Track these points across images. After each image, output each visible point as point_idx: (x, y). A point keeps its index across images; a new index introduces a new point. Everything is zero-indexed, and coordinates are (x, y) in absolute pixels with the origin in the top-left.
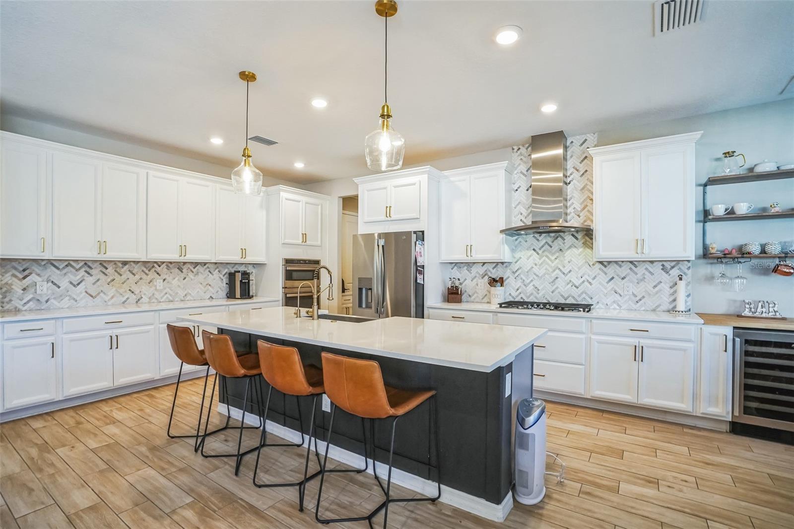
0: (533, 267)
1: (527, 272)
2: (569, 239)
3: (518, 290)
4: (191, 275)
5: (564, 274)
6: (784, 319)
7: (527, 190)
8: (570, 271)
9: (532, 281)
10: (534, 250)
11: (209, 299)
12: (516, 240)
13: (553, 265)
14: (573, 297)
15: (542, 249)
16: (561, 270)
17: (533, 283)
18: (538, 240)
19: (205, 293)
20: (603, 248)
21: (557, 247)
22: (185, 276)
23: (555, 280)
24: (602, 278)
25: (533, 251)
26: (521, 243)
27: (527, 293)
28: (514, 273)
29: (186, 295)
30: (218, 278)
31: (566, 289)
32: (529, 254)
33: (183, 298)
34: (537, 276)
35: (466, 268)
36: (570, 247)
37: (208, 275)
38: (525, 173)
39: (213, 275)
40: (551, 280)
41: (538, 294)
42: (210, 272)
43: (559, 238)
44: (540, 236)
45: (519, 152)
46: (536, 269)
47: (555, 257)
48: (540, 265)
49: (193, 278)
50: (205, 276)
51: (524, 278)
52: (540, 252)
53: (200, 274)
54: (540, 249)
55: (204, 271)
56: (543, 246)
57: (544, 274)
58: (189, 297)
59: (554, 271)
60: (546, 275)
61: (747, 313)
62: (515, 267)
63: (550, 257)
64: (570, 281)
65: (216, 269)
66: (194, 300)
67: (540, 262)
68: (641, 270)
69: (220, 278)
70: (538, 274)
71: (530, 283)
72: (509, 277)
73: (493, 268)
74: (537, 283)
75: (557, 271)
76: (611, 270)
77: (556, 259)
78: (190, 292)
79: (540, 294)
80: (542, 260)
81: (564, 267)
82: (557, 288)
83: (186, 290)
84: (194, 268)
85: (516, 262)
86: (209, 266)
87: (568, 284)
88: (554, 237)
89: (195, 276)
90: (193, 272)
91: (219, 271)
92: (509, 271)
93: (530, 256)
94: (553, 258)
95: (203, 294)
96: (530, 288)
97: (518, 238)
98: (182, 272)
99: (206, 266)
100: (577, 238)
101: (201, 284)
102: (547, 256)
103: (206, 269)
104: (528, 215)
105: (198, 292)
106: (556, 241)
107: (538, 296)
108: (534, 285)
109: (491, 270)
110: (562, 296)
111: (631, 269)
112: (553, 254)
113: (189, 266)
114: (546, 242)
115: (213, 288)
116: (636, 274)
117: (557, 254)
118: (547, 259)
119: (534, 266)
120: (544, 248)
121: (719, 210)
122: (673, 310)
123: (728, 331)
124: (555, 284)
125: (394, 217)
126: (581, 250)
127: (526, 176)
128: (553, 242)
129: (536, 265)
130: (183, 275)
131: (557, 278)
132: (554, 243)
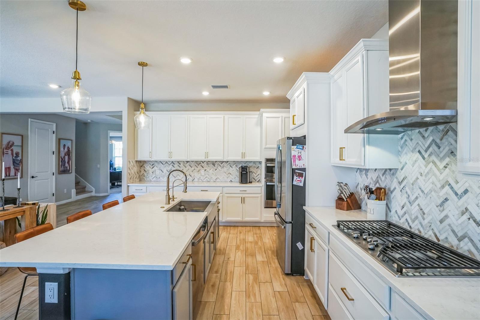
0: (417, 178)
1: (413, 185)
3: (403, 207)
4: (219, 168)
5: (456, 194)
8: (466, 192)
9: (417, 198)
10: (419, 152)
11: (230, 182)
12: (402, 138)
13: (441, 177)
14: (472, 241)
15: (428, 153)
16: (452, 188)
17: (419, 201)
18: (423, 137)
19: (227, 178)
21: (447, 148)
22: (216, 168)
23: (443, 202)
25: (418, 154)
26: (407, 143)
27: (412, 214)
28: (400, 183)
29: (216, 179)
30: (235, 170)
31: (460, 221)
32: (414, 159)
33: (215, 180)
34: (423, 191)
37: (230, 168)
39: (232, 168)
40: (439, 202)
41: (424, 219)
42: (231, 166)
44: (426, 130)
46: (421, 181)
47: (444, 163)
48: (426, 176)
49: (220, 169)
50: (228, 168)
51: (409, 192)
52: (426, 156)
53: (224, 167)
54: (426, 151)
55: (227, 166)
56: (429, 147)
57: (431, 191)
58: (218, 180)
59: (443, 187)
60: (433, 193)
62: (400, 175)
63: (438, 163)
64: (467, 209)
65: (234, 165)
66: (221, 182)
67: (427, 170)
69: (237, 170)
70: (423, 189)
71: (415, 201)
72: (395, 188)
74: (422, 202)
75: (447, 188)
77: (445, 167)
78: (218, 177)
79: (426, 221)
80: (428, 168)
81: (457, 182)
82: (446, 217)
83: (216, 176)
84: (221, 164)
85: (402, 169)
86: (230, 163)
87: (463, 213)
88: (443, 130)
89: (222, 169)
90: (221, 166)
91: (236, 166)
92: (395, 180)
93: (416, 161)
94: (441, 165)
95: (226, 179)
96: (414, 210)
97: (404, 135)
98: (215, 166)
99: (228, 163)
101: (225, 173)
102: (434, 162)
103: (228, 164)
105: (223, 177)
106: (446, 137)
112: (442, 159)
113: (219, 163)
114: (433, 140)
115: (232, 175)
117: (447, 160)
118: (433, 167)
119: (419, 177)
120: (431, 149)
124: (443, 210)
128: (441, 140)
129: (421, 175)
130: (215, 168)
131: (446, 200)
132: (444, 140)
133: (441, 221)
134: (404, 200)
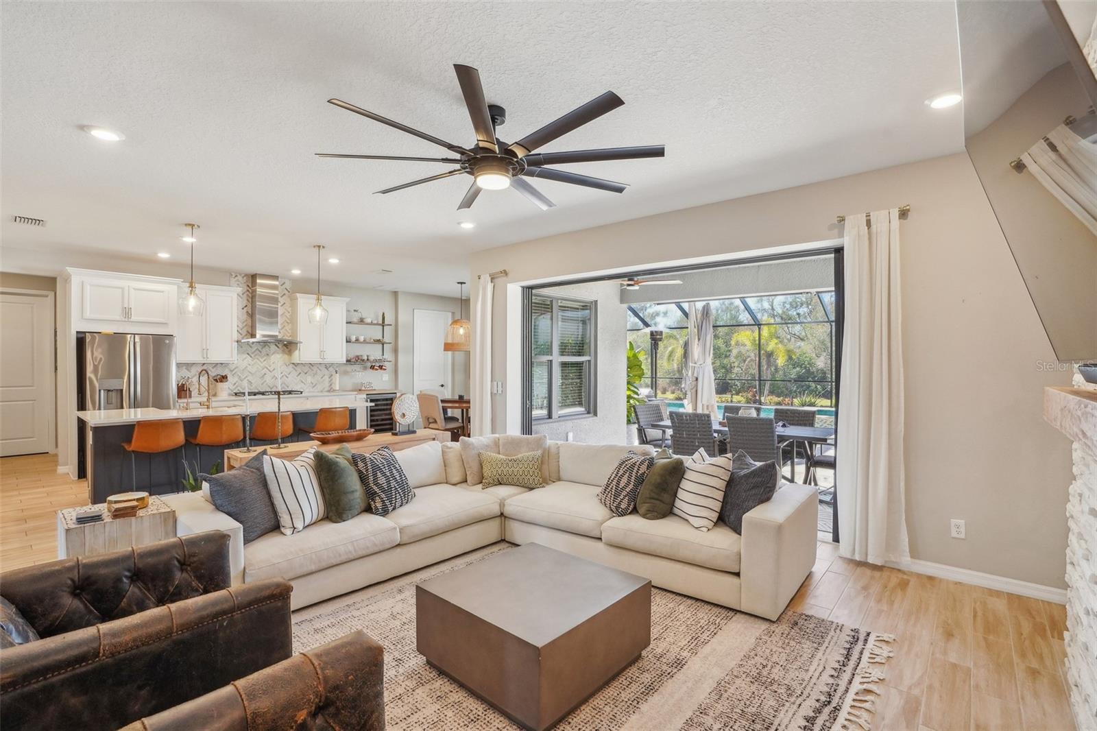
0: (247, 367)
1: (243, 370)
2: (273, 347)
5: (270, 371)
6: (375, 390)
7: (243, 309)
8: (274, 369)
10: (248, 354)
13: (262, 365)
16: (268, 369)
17: (248, 378)
20: (306, 353)
24: (294, 374)
28: (232, 371)
31: (271, 381)
35: (185, 367)
36: (274, 353)
38: (241, 295)
40: (261, 376)
43: (267, 347)
45: (236, 278)
46: (249, 368)
52: (253, 356)
54: (253, 353)
56: (255, 351)
57: (256, 372)
59: (263, 369)
61: (363, 388)
63: (260, 359)
64: (274, 376)
67: (253, 363)
68: (315, 369)
71: (245, 378)
73: (213, 368)
74: (250, 378)
75: (265, 369)
76: (299, 369)
77: (264, 360)
79: (254, 386)
80: (255, 361)
81: (270, 366)
82: (265, 381)
87: (273, 378)
94: (262, 360)
100: (278, 347)
104: (243, 327)
107: (252, 388)
108: (248, 380)
109: (211, 369)
110: (269, 387)
111: (310, 367)
112: (262, 357)
116: (312, 370)
117: (265, 358)
120: (256, 353)
121: (353, 339)
122: (331, 390)
123: (365, 396)
125: (134, 318)
126: (281, 355)
127: (242, 298)
129: (249, 365)
131: (265, 374)
133: (262, 384)
134: (236, 379)
